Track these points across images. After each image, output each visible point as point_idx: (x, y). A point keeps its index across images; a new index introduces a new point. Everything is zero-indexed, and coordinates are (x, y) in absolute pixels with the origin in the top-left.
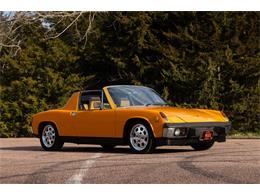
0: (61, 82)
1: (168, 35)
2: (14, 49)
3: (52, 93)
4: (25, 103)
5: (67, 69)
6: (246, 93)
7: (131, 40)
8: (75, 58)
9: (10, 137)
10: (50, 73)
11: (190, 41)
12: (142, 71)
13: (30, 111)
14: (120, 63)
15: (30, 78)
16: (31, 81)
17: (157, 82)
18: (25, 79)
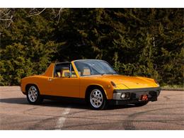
0: (41, 47)
1: (118, 14)
2: (8, 22)
3: (35, 54)
4: (16, 62)
5: (46, 37)
6: (173, 57)
7: (91, 17)
8: (51, 30)
9: (6, 85)
10: (34, 40)
11: (134, 19)
12: (99, 40)
13: (20, 67)
14: (84, 34)
15: (20, 44)
16: (20, 46)
17: (110, 48)
18: (16, 44)
